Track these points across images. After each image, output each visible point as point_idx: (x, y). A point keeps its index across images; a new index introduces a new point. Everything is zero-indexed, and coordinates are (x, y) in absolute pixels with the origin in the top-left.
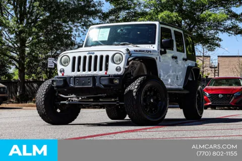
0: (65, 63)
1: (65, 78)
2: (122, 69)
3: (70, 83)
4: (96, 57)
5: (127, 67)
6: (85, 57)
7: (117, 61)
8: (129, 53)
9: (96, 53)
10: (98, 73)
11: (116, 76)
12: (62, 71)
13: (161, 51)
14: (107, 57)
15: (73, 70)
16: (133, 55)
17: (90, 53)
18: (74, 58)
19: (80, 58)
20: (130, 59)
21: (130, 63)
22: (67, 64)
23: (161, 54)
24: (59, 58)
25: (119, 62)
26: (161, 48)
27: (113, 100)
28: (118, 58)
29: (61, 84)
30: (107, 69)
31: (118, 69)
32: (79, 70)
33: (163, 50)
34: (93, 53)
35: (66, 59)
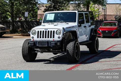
0: (34, 34)
1: (34, 42)
2: (61, 38)
3: (37, 44)
4: (49, 31)
5: (63, 36)
6: (43, 31)
7: (58, 34)
8: (64, 30)
9: (49, 30)
10: (50, 39)
11: (58, 41)
12: (33, 38)
13: (79, 25)
14: (54, 31)
15: (38, 37)
16: (66, 30)
17: (46, 30)
18: (38, 32)
19: (41, 31)
20: (64, 33)
21: (64, 34)
22: (35, 34)
23: (79, 27)
24: (31, 32)
25: (59, 34)
26: (79, 24)
27: (57, 51)
28: (59, 32)
29: (33, 45)
30: (54, 37)
31: (59, 38)
32: (41, 38)
33: (80, 25)
34: (47, 30)
35: (34, 32)
